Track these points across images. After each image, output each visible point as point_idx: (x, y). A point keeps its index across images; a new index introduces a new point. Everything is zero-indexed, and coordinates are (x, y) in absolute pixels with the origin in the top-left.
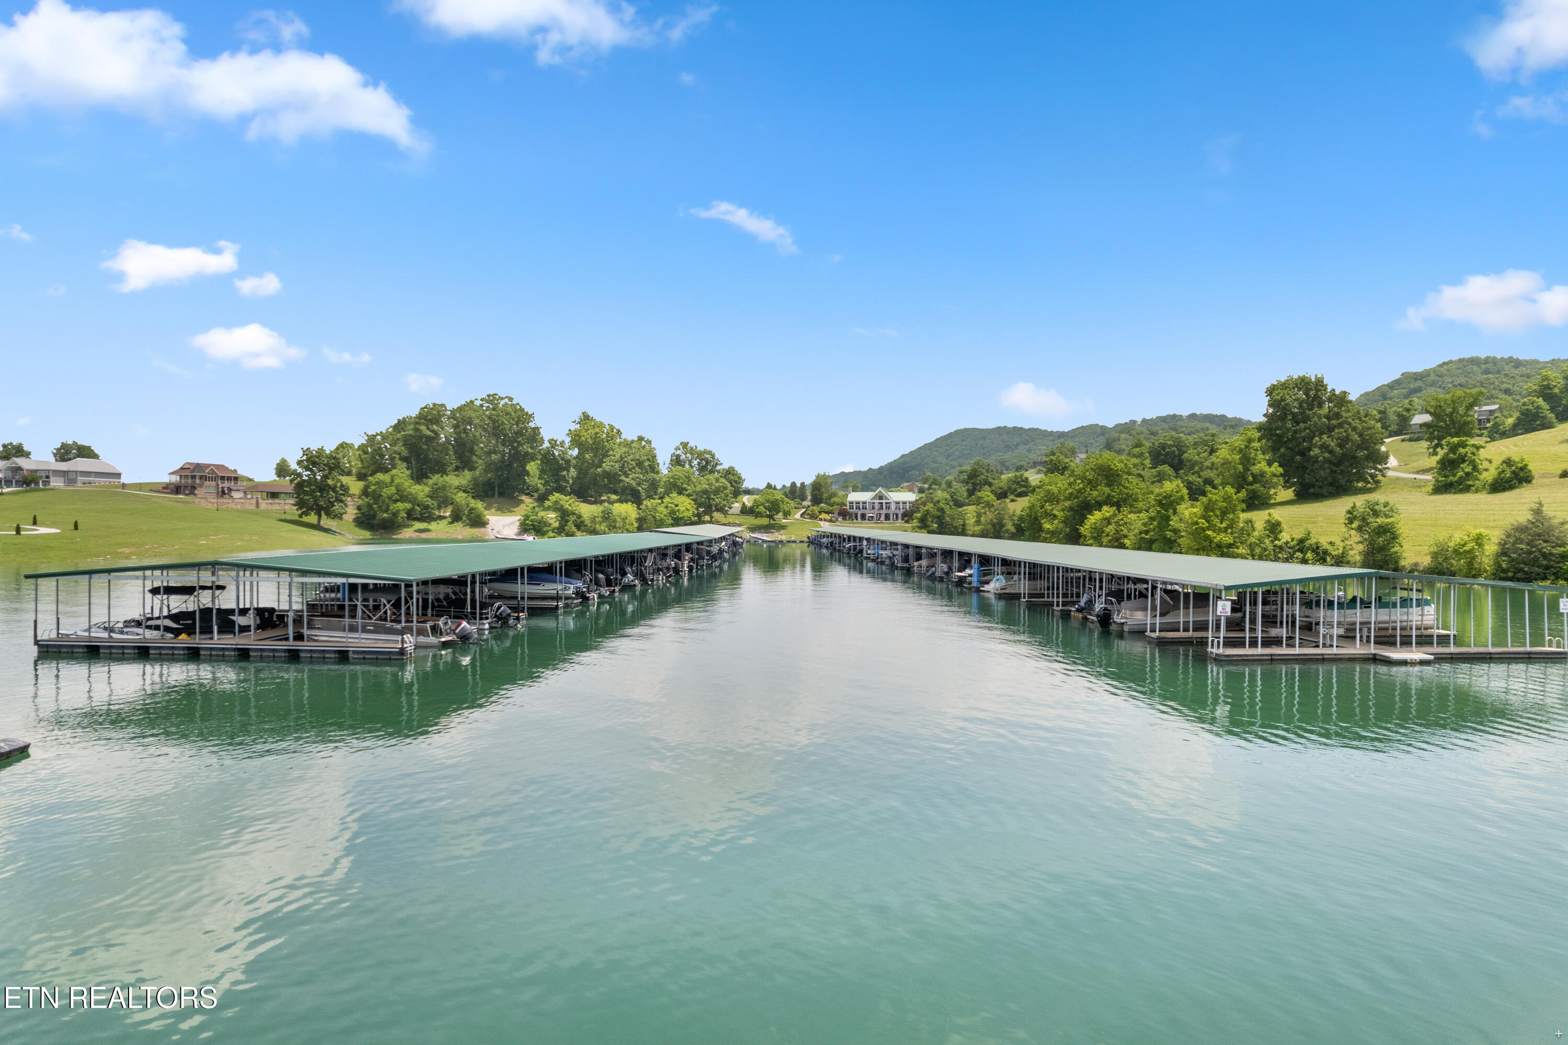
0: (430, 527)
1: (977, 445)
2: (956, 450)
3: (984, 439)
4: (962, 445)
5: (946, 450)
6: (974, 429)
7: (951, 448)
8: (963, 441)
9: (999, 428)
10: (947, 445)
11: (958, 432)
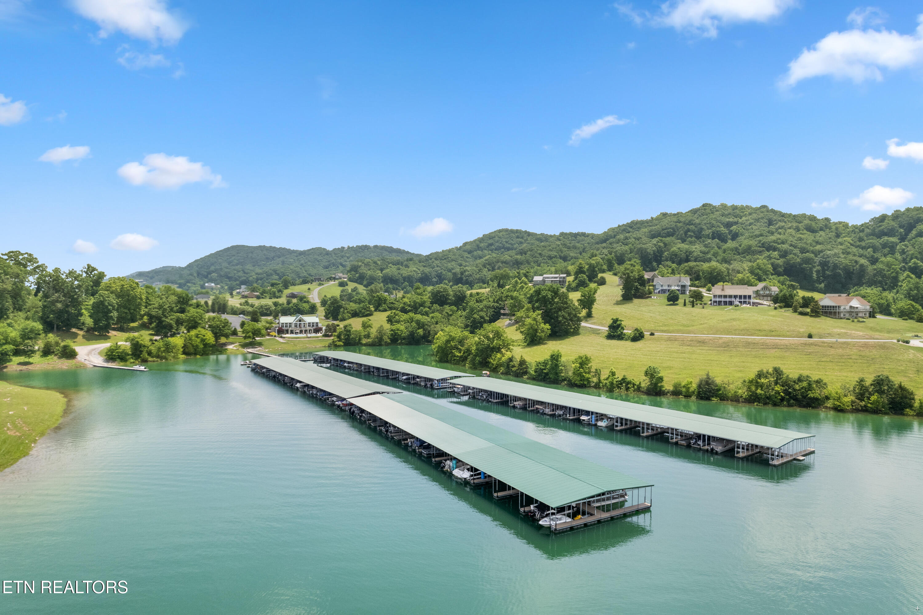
0: (31, 360)
1: (247, 256)
2: (235, 259)
3: (252, 253)
4: (238, 256)
5: (227, 259)
6: (243, 246)
7: (231, 258)
8: (238, 253)
9: (260, 246)
10: (228, 256)
11: (233, 247)
